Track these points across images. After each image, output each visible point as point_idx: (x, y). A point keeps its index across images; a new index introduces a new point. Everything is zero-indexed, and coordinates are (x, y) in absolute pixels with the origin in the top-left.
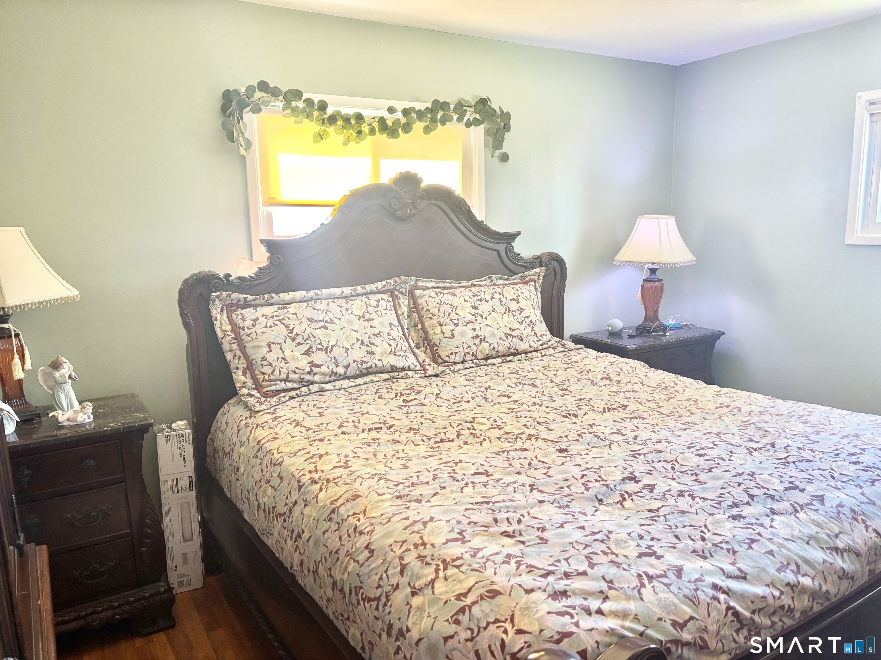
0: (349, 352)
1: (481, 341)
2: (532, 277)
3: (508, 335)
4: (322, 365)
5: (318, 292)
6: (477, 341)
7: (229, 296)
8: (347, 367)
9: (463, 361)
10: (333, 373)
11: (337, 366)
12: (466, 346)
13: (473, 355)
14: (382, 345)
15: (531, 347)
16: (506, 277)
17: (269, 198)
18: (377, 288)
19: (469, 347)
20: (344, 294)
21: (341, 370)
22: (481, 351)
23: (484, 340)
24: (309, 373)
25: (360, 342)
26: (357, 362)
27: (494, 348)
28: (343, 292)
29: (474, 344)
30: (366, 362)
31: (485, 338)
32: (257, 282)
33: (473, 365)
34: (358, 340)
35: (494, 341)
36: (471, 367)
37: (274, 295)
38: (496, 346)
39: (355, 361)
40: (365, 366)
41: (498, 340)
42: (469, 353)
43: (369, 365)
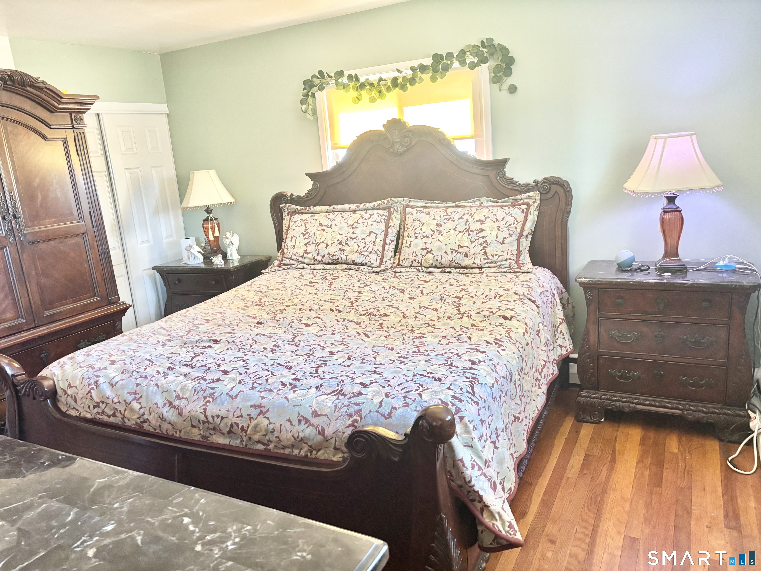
0: (328, 248)
1: (428, 252)
2: (525, 201)
3: (452, 251)
4: (310, 253)
5: (335, 207)
6: (424, 252)
7: (289, 206)
8: (323, 257)
9: (411, 266)
10: (315, 260)
11: (318, 255)
12: (414, 255)
13: (418, 262)
14: (353, 246)
15: (474, 263)
16: (495, 200)
17: (335, 144)
18: (374, 205)
19: (417, 256)
20: (351, 209)
21: (319, 258)
22: (425, 261)
23: (430, 252)
24: (302, 256)
25: (339, 242)
26: (330, 254)
27: (437, 260)
28: (350, 208)
29: (421, 254)
30: (335, 256)
31: (432, 250)
32: (306, 199)
33: (415, 270)
34: (338, 240)
35: (438, 254)
36: (412, 272)
37: (312, 207)
38: (439, 258)
39: (329, 254)
40: (334, 258)
41: (442, 253)
42: (415, 261)
43: (337, 257)
